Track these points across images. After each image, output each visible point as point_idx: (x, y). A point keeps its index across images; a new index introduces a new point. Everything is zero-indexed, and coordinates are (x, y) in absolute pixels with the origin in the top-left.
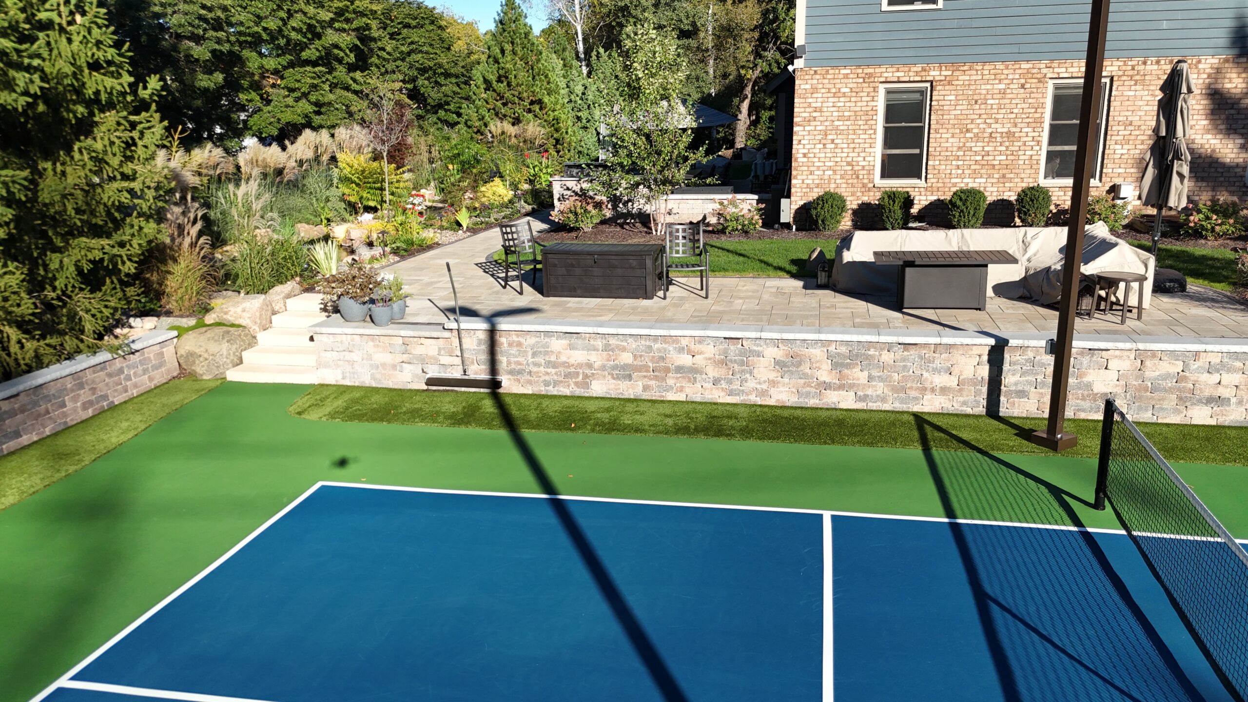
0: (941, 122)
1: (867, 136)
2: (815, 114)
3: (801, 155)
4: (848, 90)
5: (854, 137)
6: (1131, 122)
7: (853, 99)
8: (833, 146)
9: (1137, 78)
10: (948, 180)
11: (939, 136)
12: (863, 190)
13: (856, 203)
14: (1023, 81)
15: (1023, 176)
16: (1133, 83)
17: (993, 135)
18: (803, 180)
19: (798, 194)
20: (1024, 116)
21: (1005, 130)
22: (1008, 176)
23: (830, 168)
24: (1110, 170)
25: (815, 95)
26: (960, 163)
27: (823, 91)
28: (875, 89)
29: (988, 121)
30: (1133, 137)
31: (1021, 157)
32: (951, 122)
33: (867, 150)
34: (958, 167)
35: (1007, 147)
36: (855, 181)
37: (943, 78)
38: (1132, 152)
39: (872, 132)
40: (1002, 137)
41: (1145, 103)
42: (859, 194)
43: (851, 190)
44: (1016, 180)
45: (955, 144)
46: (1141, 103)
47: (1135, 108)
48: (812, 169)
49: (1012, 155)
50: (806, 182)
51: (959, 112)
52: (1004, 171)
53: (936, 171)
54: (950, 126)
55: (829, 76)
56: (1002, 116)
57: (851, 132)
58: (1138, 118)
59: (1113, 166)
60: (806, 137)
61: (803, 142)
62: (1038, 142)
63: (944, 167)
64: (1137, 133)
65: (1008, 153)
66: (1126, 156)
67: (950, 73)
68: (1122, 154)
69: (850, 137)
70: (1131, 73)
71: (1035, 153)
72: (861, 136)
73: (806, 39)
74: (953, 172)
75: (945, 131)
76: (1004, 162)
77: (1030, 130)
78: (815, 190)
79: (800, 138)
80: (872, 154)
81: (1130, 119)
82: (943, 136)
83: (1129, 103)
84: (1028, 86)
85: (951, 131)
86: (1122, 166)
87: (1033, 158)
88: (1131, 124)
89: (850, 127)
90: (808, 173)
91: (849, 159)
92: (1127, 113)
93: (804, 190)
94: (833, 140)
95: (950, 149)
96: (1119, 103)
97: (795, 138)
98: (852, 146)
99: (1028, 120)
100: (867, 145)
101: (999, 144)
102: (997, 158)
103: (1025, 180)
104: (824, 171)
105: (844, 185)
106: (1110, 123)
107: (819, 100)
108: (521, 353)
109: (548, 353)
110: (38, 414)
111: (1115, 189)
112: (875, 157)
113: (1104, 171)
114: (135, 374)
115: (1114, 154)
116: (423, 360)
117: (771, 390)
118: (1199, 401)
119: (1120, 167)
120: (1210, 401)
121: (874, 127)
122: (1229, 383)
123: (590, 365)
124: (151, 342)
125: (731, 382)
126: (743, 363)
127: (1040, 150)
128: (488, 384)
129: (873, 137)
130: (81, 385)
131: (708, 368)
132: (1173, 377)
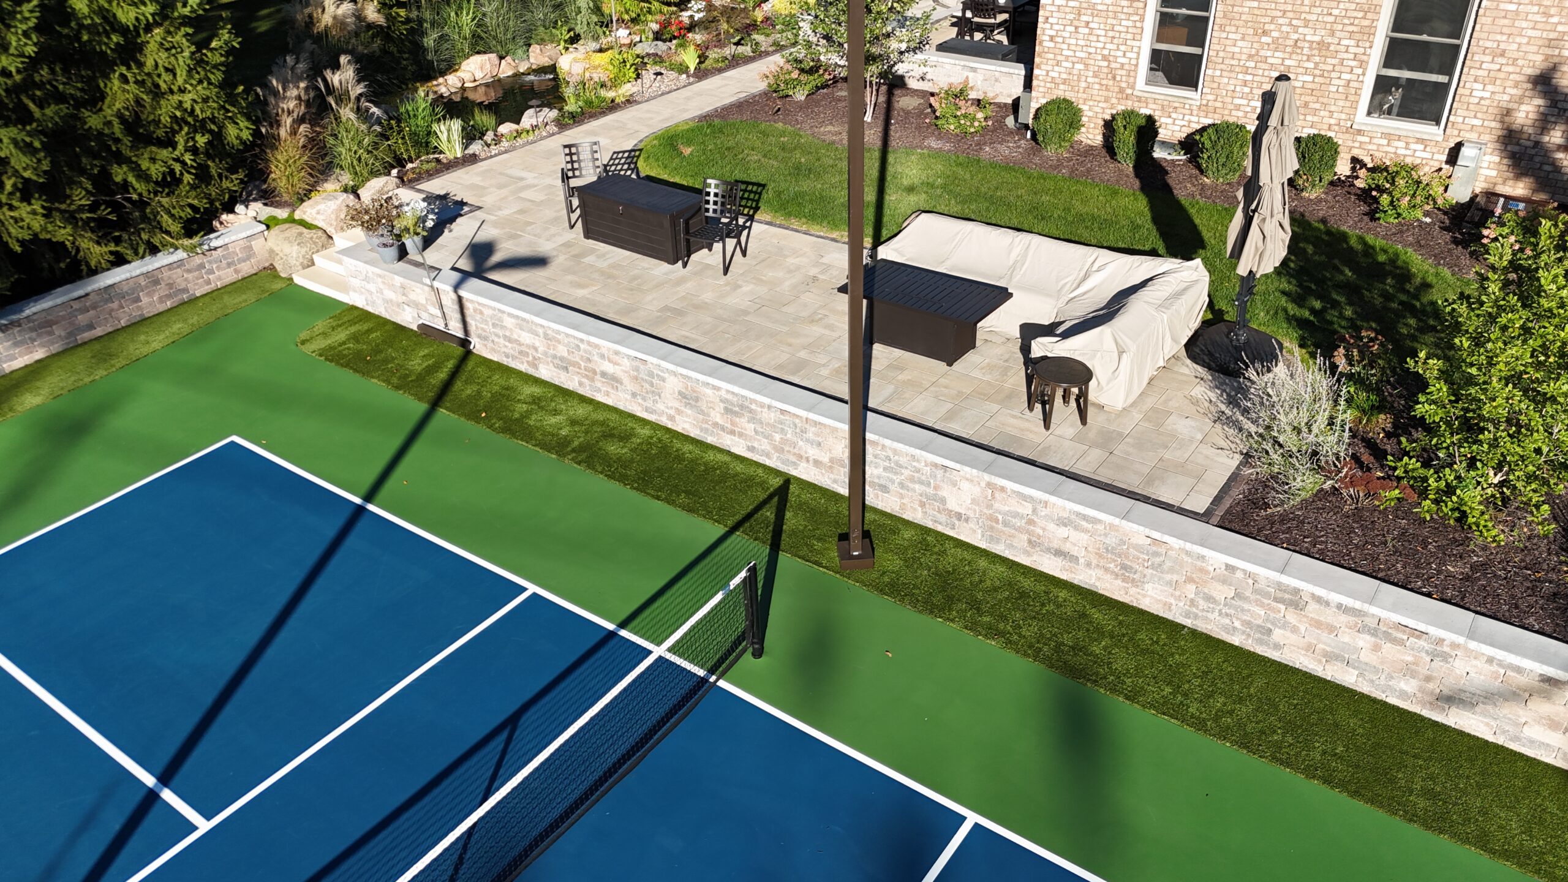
0: (1230, 15)
1: (1130, 24)
3: (1047, 38)
5: (1115, 22)
6: (1504, 51)
8: (1087, 31)
10: (1229, 100)
11: (1224, 35)
12: (1120, 96)
13: (1109, 112)
15: (1333, 108)
17: (1299, 44)
18: (1048, 72)
19: (1041, 89)
20: (1346, 21)
21: (1317, 38)
22: (1312, 105)
23: (1081, 60)
24: (1460, 120)
26: (1249, 78)
29: (1294, 22)
30: (1502, 75)
31: (1335, 82)
32: (1244, 17)
33: (1129, 42)
34: (1245, 83)
35: (1316, 64)
36: (1111, 83)
38: (1497, 97)
39: (1137, 18)
40: (1311, 48)
41: (1531, 25)
42: (1114, 101)
43: (1105, 93)
44: (1322, 113)
45: (1245, 50)
46: (1524, 24)
47: (1514, 31)
48: (1059, 58)
49: (1322, 76)
50: (1051, 74)
51: (1256, 4)
52: (1308, 99)
53: (1215, 85)
54: (1241, 23)
56: (1315, 17)
57: (1110, 14)
58: (1515, 47)
59: (1465, 113)
60: (1055, 14)
61: (1050, 20)
62: (1362, 62)
63: (1226, 80)
64: (1511, 69)
65: (1317, 72)
66: (1487, 102)
68: (1482, 98)
69: (1110, 21)
71: (1355, 77)
72: (1124, 23)
74: (1238, 89)
75: (1233, 29)
76: (1310, 86)
77: (1352, 43)
78: (1062, 87)
79: (1048, 14)
80: (1135, 50)
81: (1502, 46)
82: (1231, 36)
83: (1506, 22)
85: (1242, 30)
86: (1479, 115)
87: (1352, 84)
88: (1503, 54)
89: (1110, 8)
90: (1055, 62)
91: (1106, 52)
92: (1499, 37)
93: (1048, 85)
94: (1088, 23)
95: (1237, 56)
96: (1489, 20)
97: (1041, 13)
98: (1111, 34)
99: (1351, 28)
100: (1129, 36)
101: (1305, 58)
102: (1300, 78)
103: (1335, 115)
104: (1073, 63)
105: (1097, 86)
106: (1472, 49)
108: (486, 322)
109: (503, 327)
110: (112, 310)
111: (1459, 145)
112: (1138, 53)
113: (1452, 118)
114: (218, 268)
115: (1471, 95)
116: (416, 305)
117: (677, 417)
118: (1048, 550)
119: (1475, 117)
120: (1059, 553)
121: (1141, 12)
122: (1077, 541)
123: (536, 349)
124: (233, 238)
125: (644, 399)
126: (652, 385)
127: (1364, 74)
128: (465, 343)
129: (1138, 24)
130: (157, 282)
131: (626, 380)
132: (1022, 517)
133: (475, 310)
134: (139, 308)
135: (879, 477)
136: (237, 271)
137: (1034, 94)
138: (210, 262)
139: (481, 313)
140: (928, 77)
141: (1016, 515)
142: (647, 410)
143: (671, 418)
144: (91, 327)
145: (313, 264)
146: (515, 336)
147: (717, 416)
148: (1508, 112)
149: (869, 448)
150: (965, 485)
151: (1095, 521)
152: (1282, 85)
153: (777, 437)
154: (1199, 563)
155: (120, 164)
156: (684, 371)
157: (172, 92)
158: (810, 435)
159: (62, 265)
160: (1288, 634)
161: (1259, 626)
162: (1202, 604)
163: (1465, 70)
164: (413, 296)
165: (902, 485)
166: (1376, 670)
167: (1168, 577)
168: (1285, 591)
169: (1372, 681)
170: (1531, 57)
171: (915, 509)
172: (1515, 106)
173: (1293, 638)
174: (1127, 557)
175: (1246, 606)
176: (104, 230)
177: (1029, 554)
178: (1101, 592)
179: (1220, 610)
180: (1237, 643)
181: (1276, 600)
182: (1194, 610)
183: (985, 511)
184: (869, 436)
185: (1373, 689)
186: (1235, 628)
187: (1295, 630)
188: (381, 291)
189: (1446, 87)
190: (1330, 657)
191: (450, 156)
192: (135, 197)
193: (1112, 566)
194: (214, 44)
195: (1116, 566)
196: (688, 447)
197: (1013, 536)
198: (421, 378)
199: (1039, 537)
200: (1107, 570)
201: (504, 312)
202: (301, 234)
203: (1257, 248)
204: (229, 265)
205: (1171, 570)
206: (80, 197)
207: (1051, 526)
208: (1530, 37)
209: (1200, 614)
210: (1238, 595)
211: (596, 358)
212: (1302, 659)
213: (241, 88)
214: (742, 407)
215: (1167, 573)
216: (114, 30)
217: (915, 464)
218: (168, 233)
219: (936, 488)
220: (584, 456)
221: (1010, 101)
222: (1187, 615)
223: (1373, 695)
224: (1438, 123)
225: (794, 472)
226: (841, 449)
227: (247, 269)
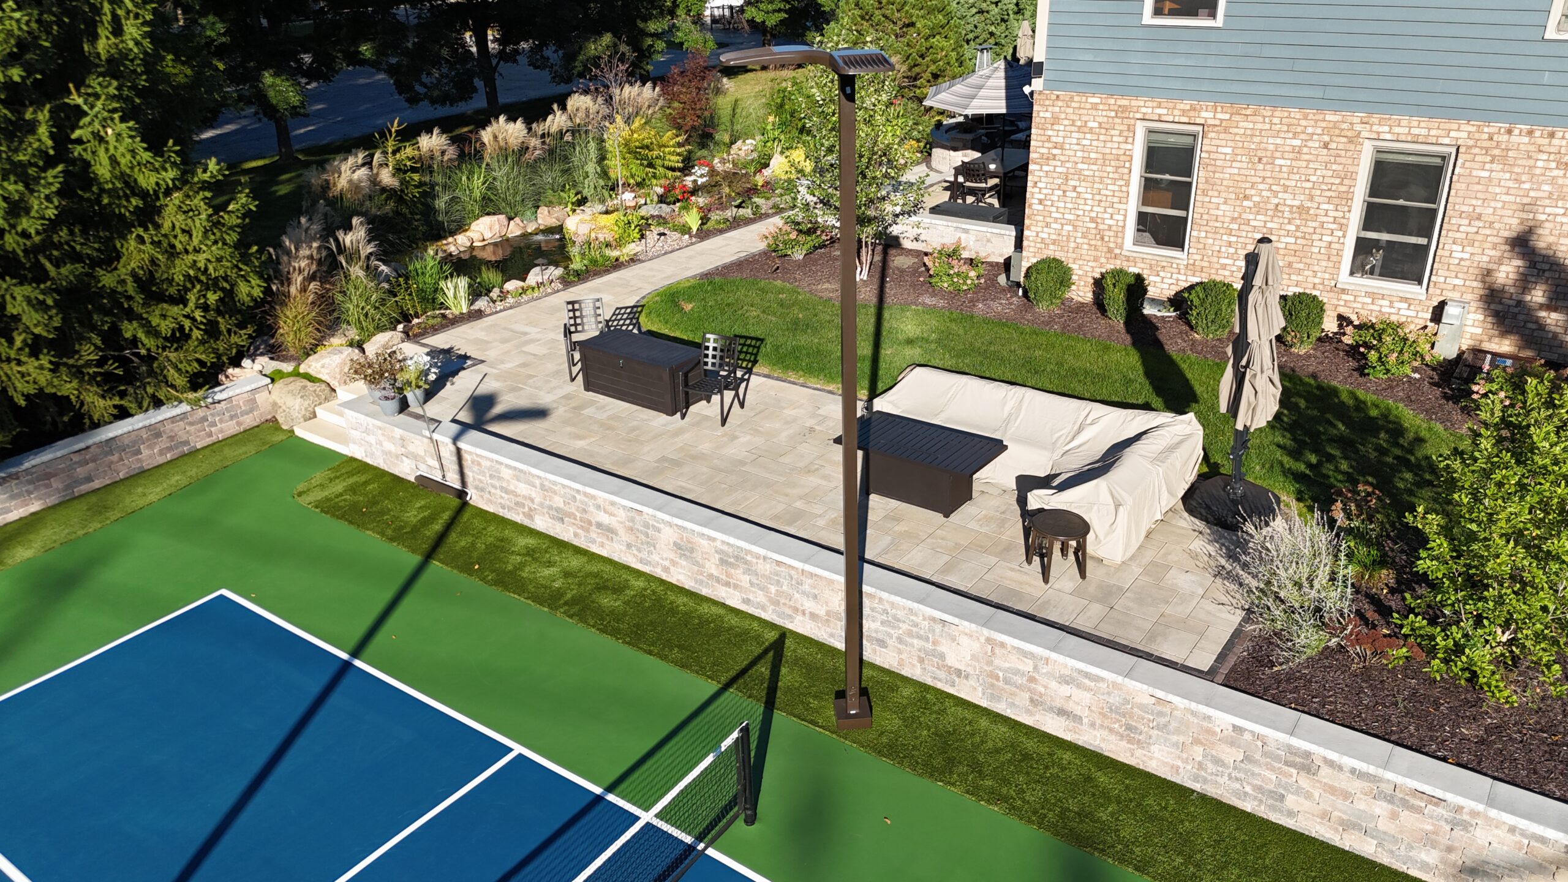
0: (1212, 181)
1: (1116, 188)
2: (1055, 151)
3: (1036, 201)
4: (1096, 125)
5: (1101, 187)
6: (1480, 215)
7: (1102, 138)
8: (1074, 194)
9: (1497, 152)
10: (1215, 260)
11: (1207, 199)
12: (1109, 255)
13: (1099, 270)
14: (1326, 138)
15: (1316, 268)
16: (1489, 159)
17: (1279, 208)
18: (1037, 233)
19: (1031, 249)
20: (1324, 187)
21: (1297, 203)
22: (1295, 265)
23: (1069, 223)
24: (1442, 280)
25: (1056, 127)
26: (1234, 239)
27: (1066, 122)
28: (1131, 129)
29: (1274, 188)
30: (1480, 238)
31: (1317, 243)
32: (1225, 183)
33: (1115, 205)
34: (1230, 244)
35: (1298, 227)
36: (1099, 243)
37: (1217, 122)
38: (1477, 258)
39: (1123, 183)
40: (1291, 212)
41: (1504, 190)
42: (1103, 260)
43: (1093, 253)
44: (1306, 273)
45: (1228, 214)
46: (1498, 190)
47: (1488, 196)
48: (1048, 220)
49: (1304, 238)
50: (1041, 235)
51: (1236, 171)
52: (1292, 259)
53: (1201, 246)
54: (1223, 188)
55: (1074, 105)
56: (1293, 183)
57: (1097, 179)
58: (1491, 210)
59: (1446, 274)
60: (1043, 179)
61: (1039, 185)
62: (1342, 225)
63: (1211, 241)
64: (1488, 232)
65: (1299, 234)
66: (1467, 263)
67: (1227, 116)
68: (1461, 259)
69: (1096, 186)
70: (1487, 144)
71: (1336, 239)
72: (1110, 187)
73: (1047, 52)
74: (1223, 249)
75: (1216, 194)
76: (1292, 247)
77: (1331, 207)
78: (1052, 247)
79: (1036, 179)
80: (1122, 212)
81: (1478, 210)
82: (1213, 200)
83: (1480, 187)
84: (1333, 146)
85: (1224, 195)
86: (1460, 275)
87: (1333, 246)
88: (1479, 217)
89: (1097, 174)
90: (1044, 224)
91: (1093, 215)
92: (1474, 202)
93: (1038, 245)
94: (1075, 187)
95: (1220, 219)
96: (1464, 186)
97: (1030, 178)
98: (1098, 197)
99: (1329, 194)
100: (1116, 200)
101: (1286, 221)
102: (1283, 239)
103: (1319, 274)
104: (1062, 225)
105: (1086, 247)
106: (1448, 213)
107: (1061, 134)
108: (483, 473)
109: (500, 478)
110: (112, 462)
111: (1442, 305)
112: (1125, 216)
113: (1433, 278)
114: (221, 421)
115: (1450, 256)
116: (415, 457)
117: (672, 568)
118: (1051, 709)
119: (1456, 277)
120: (1062, 712)
121: (1126, 177)
122: (1080, 700)
123: (532, 500)
124: (238, 391)
125: (639, 550)
126: (647, 535)
127: (1344, 236)
128: (461, 494)
129: (1124, 189)
130: (158, 435)
131: (621, 531)
132: (1023, 675)
133: (473, 462)
134: (139, 460)
135: (876, 631)
136: (239, 424)
137: (1024, 253)
138: (212, 415)
139: (479, 464)
140: (922, 238)
141: (1017, 672)
142: (641, 561)
143: (666, 569)
144: (89, 479)
145: (315, 416)
146: (512, 488)
147: (712, 568)
148: (1489, 272)
149: (865, 600)
150: (964, 640)
151: (1098, 679)
152: (1264, 247)
153: (773, 589)
154: (1205, 724)
155: (130, 321)
156: (680, 522)
157: (187, 252)
158: (806, 587)
159: (66, 419)
160: (1302, 800)
161: (1271, 792)
162: (1211, 767)
163: (1444, 232)
164: (411, 448)
165: (900, 640)
166: (1395, 840)
167: (1174, 738)
168: (1295, 754)
169: (1392, 852)
170: (1506, 220)
171: (913, 665)
172: (1495, 267)
173: (1307, 804)
174: (1131, 717)
175: (1256, 770)
176: (110, 384)
177: (1029, 712)
178: (1106, 754)
179: (1230, 774)
180: (1249, 810)
181: (1286, 763)
182: (1203, 773)
183: (986, 667)
184: (866, 588)
185: (1393, 861)
186: (1246, 794)
187: (1308, 796)
188: (380, 443)
189: (1426, 248)
190: (1347, 826)
191: (456, 312)
192: (143, 352)
193: (1116, 726)
194: (231, 207)
195: (1121, 726)
196: (682, 600)
197: (1013, 694)
198: (416, 530)
199: (1041, 695)
200: (1111, 730)
201: (501, 464)
202: (304, 387)
204: (232, 418)
205: (1177, 731)
206: (88, 352)
207: (1054, 684)
208: (1504, 202)
209: (1209, 778)
210: (1247, 758)
211: (592, 509)
212: (1318, 828)
213: (255, 248)
214: (737, 558)
215: (1173, 734)
216: (134, 194)
217: (912, 618)
218: (173, 386)
219: (935, 643)
220: (576, 609)
221: (1002, 260)
222: (1196, 779)
223: (1394, 867)
224: (1420, 283)
225: (790, 626)
226: (838, 602)
227: (249, 421)
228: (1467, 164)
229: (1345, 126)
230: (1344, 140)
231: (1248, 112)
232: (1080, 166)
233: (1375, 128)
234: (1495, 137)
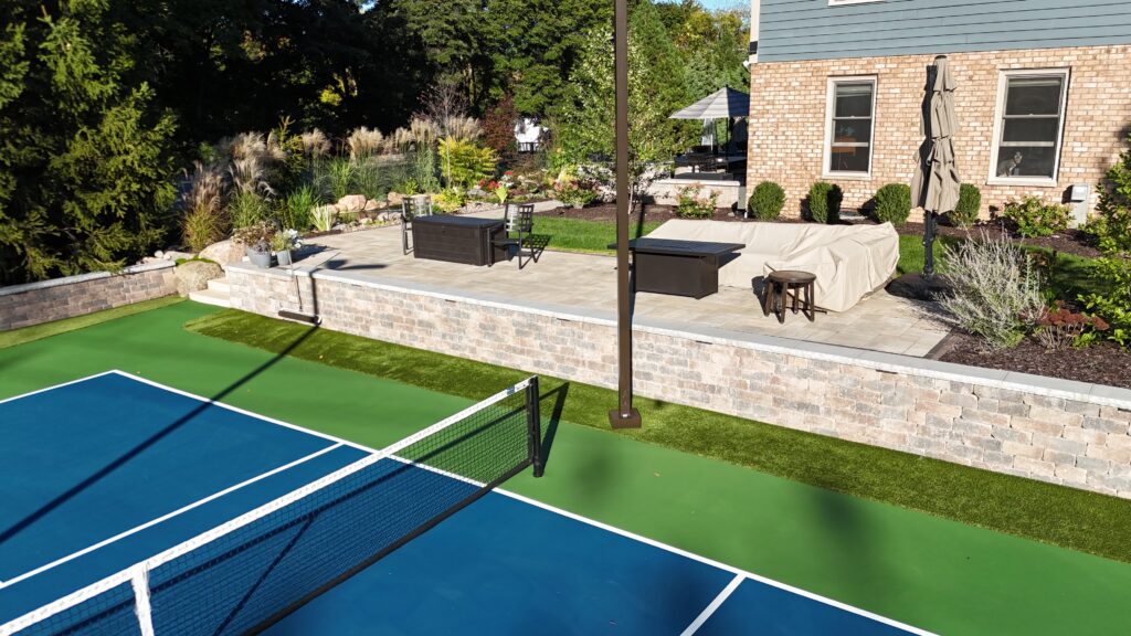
0: (886, 115)
1: (815, 129)
2: (768, 107)
3: (756, 146)
4: (798, 84)
5: (803, 129)
6: (1092, 117)
7: (802, 93)
8: (784, 138)
9: (1100, 68)
10: (892, 175)
11: (884, 129)
12: (811, 181)
13: (804, 193)
14: (971, 73)
15: (970, 172)
16: (1094, 74)
18: (757, 170)
19: (752, 183)
20: (972, 109)
23: (781, 159)
24: (1068, 170)
25: (768, 89)
26: (905, 157)
27: (775, 85)
28: (824, 83)
30: (1094, 134)
31: (969, 153)
32: (896, 115)
33: (815, 142)
34: (903, 162)
36: (804, 172)
37: (888, 71)
38: (1093, 150)
39: (819, 124)
41: (1109, 96)
42: (807, 185)
43: (800, 180)
45: (900, 138)
46: (1104, 96)
47: (1097, 101)
48: (765, 159)
50: (760, 171)
51: (904, 105)
53: (880, 165)
54: (895, 120)
55: (781, 71)
57: (800, 124)
58: (1100, 113)
59: (1072, 165)
60: (760, 129)
61: (757, 133)
62: (987, 137)
63: (888, 161)
64: (1099, 129)
66: (1086, 155)
67: (895, 66)
68: (1082, 152)
69: (799, 129)
70: (1092, 63)
71: (983, 149)
72: (811, 129)
73: (760, 35)
74: (898, 166)
75: (890, 124)
77: (978, 124)
78: (768, 179)
79: (754, 129)
80: (820, 147)
81: (1090, 113)
82: (889, 129)
83: (1089, 96)
84: (976, 78)
85: (896, 125)
86: (1082, 165)
87: (982, 153)
88: (1092, 119)
89: (800, 120)
90: (762, 163)
91: (798, 151)
92: (1086, 107)
93: (758, 180)
94: (784, 132)
95: (894, 143)
96: (1078, 96)
98: (801, 138)
99: (976, 114)
100: (815, 138)
103: (973, 177)
104: (775, 162)
105: (793, 176)
106: (1068, 118)
107: (772, 94)
108: (331, 298)
109: (344, 300)
110: (44, 307)
111: (1070, 190)
112: (822, 149)
113: (1061, 169)
114: (133, 289)
115: (1073, 151)
116: (280, 297)
117: (478, 348)
118: (791, 405)
119: (1079, 167)
120: (802, 406)
121: (822, 120)
122: (816, 390)
123: (368, 313)
124: (148, 268)
125: (452, 338)
126: (458, 323)
127: (990, 145)
128: (314, 320)
129: (821, 129)
130: (83, 292)
131: (438, 324)
132: (767, 378)
133: (324, 290)
134: (66, 309)
135: (643, 366)
136: (147, 294)
137: (748, 187)
138: (127, 283)
139: (329, 291)
140: (670, 195)
141: (761, 376)
142: (453, 347)
143: (473, 350)
144: (24, 317)
145: (207, 288)
146: (353, 305)
147: (510, 341)
148: (1104, 160)
149: (634, 340)
150: (716, 357)
151: (832, 365)
152: (942, 60)
153: (559, 347)
154: (926, 388)
155: (70, 200)
156: (484, 303)
157: (119, 153)
158: (586, 340)
159: (12, 271)
160: (1017, 444)
161: (988, 441)
162: (933, 429)
163: (1066, 134)
164: (277, 289)
165: (663, 369)
166: (1103, 465)
167: (900, 408)
168: (1008, 399)
169: (1102, 478)
170: (1112, 118)
171: (675, 390)
172: (1107, 155)
173: (1022, 448)
174: (862, 397)
175: (974, 423)
176: (52, 245)
177: (774, 413)
178: (841, 437)
179: (951, 433)
180: (970, 464)
181: (1002, 410)
182: (927, 437)
183: (735, 378)
184: (635, 327)
185: (1104, 487)
186: (966, 449)
187: (1022, 438)
188: (254, 291)
189: (1053, 149)
190: (1059, 460)
191: (322, 230)
192: (79, 230)
193: (849, 408)
194: (157, 129)
195: (853, 408)
196: (484, 369)
197: (760, 398)
198: (275, 341)
199: (783, 393)
200: (844, 413)
201: (344, 285)
202: (200, 265)
203: (936, 191)
204: (142, 288)
205: (903, 401)
206: (35, 217)
207: (793, 381)
208: (1110, 105)
209: (933, 440)
210: (965, 414)
211: (416, 310)
212: (1033, 468)
213: (172, 158)
214: (530, 326)
215: (899, 404)
216: (83, 100)
217: (673, 346)
218: (100, 259)
219: (692, 366)
221: (730, 206)
222: (921, 444)
223: (1105, 493)
224: (1051, 175)
225: (572, 378)
226: (612, 347)
227: (155, 292)
228: (1079, 80)
229: (984, 62)
230: (984, 72)
231: (910, 60)
232: (787, 116)
233: (1007, 61)
234: (1098, 57)
